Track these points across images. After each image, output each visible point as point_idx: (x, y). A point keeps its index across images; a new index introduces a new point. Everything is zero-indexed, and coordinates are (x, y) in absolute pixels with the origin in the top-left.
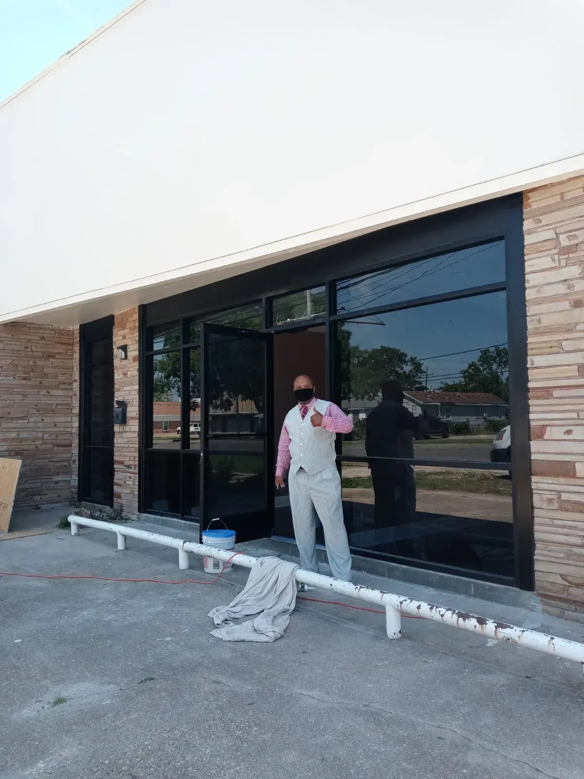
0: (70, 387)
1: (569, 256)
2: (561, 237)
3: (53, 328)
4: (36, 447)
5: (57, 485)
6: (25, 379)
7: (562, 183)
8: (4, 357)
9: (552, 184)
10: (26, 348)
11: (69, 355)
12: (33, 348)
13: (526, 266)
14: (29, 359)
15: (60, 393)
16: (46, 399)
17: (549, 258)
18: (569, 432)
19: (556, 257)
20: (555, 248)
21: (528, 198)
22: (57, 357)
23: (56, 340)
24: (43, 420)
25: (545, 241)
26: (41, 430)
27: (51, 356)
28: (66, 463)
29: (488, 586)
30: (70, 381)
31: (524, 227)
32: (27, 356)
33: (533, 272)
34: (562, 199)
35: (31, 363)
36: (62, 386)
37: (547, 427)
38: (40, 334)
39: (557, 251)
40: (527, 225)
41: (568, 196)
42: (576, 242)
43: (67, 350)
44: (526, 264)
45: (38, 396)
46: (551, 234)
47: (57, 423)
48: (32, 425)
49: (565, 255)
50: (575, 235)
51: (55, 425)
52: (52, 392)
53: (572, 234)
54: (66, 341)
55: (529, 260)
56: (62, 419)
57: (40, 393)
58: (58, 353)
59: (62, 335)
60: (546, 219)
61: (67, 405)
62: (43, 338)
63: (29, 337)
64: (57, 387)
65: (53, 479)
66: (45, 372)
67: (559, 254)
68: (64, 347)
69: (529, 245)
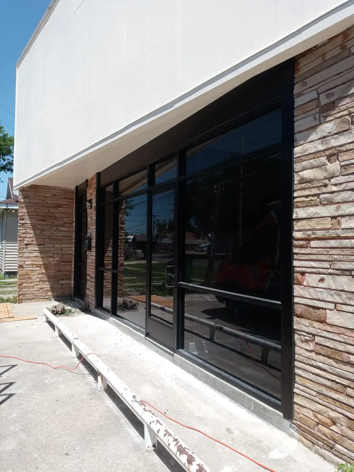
0: (71, 225)
1: (327, 114)
2: (322, 96)
3: (61, 189)
4: (49, 263)
5: (62, 286)
6: (43, 220)
7: (324, 44)
8: (30, 207)
9: (316, 46)
10: (43, 201)
11: (71, 206)
12: (48, 201)
13: (295, 126)
14: (45, 208)
15: (65, 229)
16: (55, 233)
17: (312, 118)
18: (322, 280)
19: (317, 116)
20: (317, 107)
21: (299, 64)
22: (63, 207)
23: (63, 196)
24: (53, 246)
25: (309, 102)
26: (52, 252)
27: (59, 206)
28: (68, 273)
29: (262, 406)
30: (72, 222)
31: (294, 91)
32: (44, 206)
33: (300, 132)
34: (323, 59)
35: (47, 211)
36: (66, 225)
37: (306, 274)
38: (52, 193)
39: (317, 110)
40: (297, 89)
41: (328, 56)
42: (333, 99)
43: (69, 202)
44: (296, 124)
45: (51, 231)
46: (314, 95)
47: (63, 248)
48: (47, 249)
49: (324, 113)
50: (332, 93)
51: (62, 249)
52: (60, 228)
53: (329, 92)
54: (69, 197)
55: (297, 121)
56: (66, 246)
57: (52, 229)
58: (64, 205)
59: (66, 193)
60: (310, 81)
61: (69, 237)
62: (54, 195)
63: (45, 195)
64: (63, 226)
65: (60, 283)
66: (55, 216)
67: (319, 112)
68: (67, 200)
69: (297, 107)
